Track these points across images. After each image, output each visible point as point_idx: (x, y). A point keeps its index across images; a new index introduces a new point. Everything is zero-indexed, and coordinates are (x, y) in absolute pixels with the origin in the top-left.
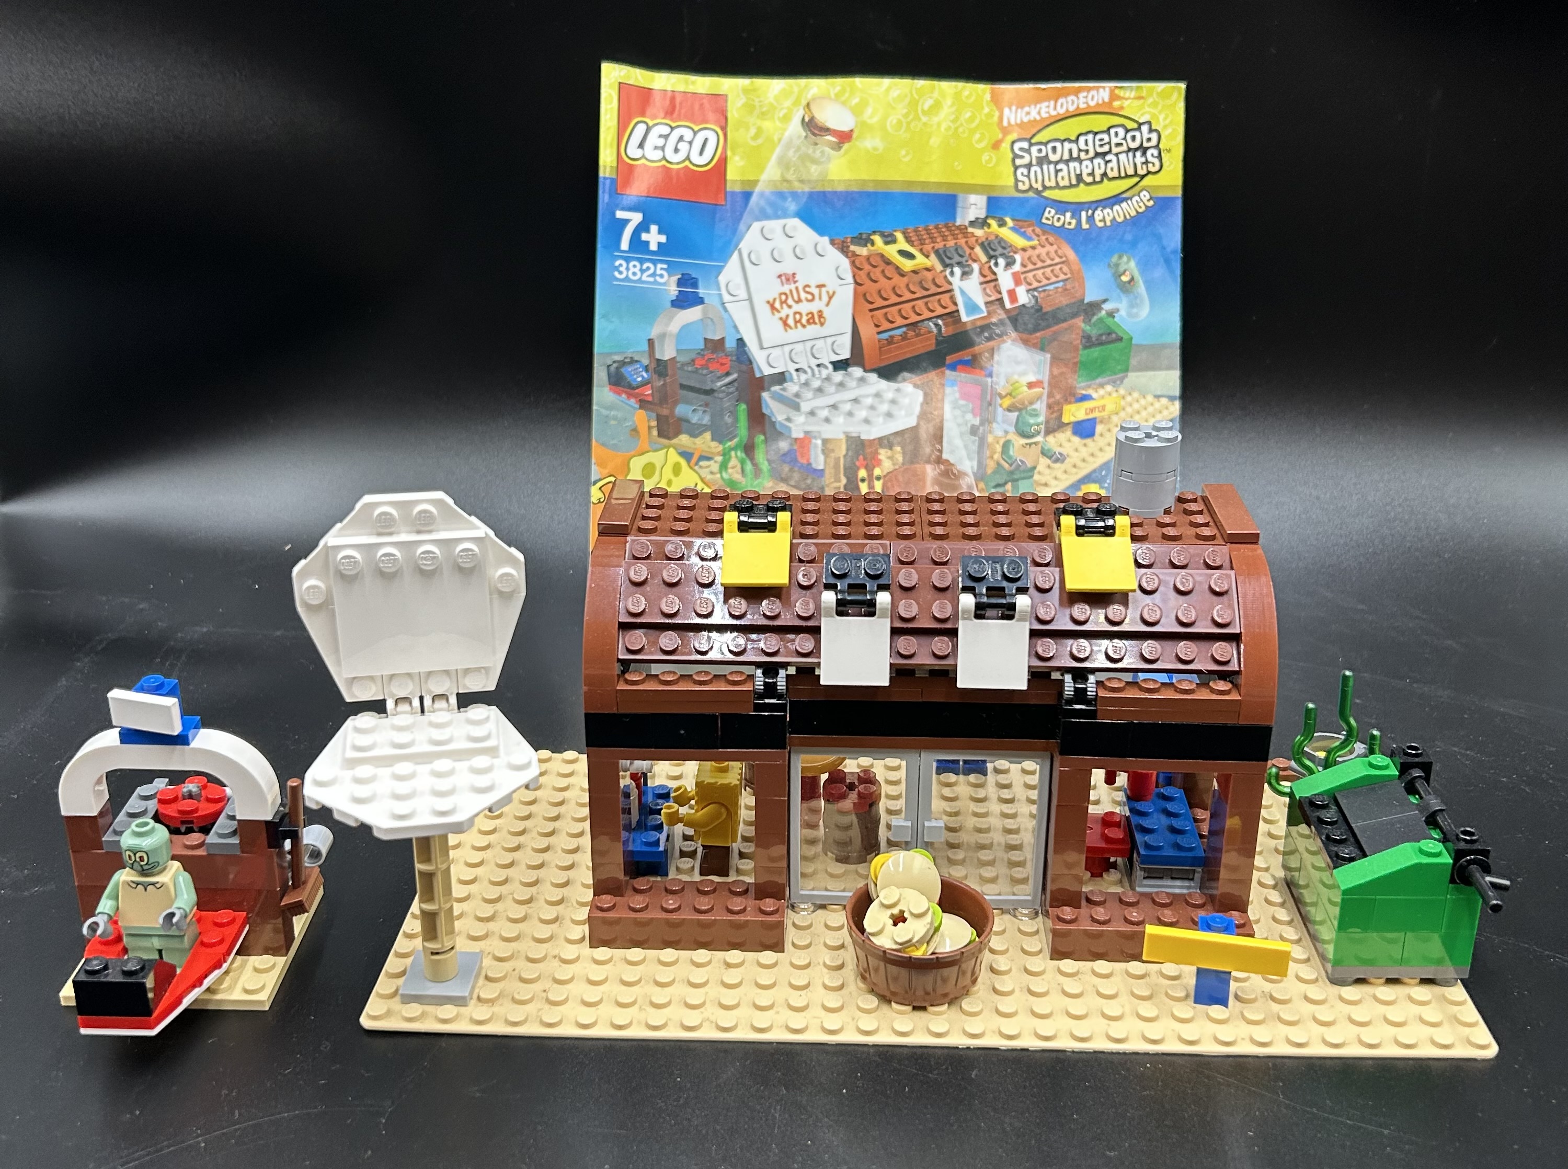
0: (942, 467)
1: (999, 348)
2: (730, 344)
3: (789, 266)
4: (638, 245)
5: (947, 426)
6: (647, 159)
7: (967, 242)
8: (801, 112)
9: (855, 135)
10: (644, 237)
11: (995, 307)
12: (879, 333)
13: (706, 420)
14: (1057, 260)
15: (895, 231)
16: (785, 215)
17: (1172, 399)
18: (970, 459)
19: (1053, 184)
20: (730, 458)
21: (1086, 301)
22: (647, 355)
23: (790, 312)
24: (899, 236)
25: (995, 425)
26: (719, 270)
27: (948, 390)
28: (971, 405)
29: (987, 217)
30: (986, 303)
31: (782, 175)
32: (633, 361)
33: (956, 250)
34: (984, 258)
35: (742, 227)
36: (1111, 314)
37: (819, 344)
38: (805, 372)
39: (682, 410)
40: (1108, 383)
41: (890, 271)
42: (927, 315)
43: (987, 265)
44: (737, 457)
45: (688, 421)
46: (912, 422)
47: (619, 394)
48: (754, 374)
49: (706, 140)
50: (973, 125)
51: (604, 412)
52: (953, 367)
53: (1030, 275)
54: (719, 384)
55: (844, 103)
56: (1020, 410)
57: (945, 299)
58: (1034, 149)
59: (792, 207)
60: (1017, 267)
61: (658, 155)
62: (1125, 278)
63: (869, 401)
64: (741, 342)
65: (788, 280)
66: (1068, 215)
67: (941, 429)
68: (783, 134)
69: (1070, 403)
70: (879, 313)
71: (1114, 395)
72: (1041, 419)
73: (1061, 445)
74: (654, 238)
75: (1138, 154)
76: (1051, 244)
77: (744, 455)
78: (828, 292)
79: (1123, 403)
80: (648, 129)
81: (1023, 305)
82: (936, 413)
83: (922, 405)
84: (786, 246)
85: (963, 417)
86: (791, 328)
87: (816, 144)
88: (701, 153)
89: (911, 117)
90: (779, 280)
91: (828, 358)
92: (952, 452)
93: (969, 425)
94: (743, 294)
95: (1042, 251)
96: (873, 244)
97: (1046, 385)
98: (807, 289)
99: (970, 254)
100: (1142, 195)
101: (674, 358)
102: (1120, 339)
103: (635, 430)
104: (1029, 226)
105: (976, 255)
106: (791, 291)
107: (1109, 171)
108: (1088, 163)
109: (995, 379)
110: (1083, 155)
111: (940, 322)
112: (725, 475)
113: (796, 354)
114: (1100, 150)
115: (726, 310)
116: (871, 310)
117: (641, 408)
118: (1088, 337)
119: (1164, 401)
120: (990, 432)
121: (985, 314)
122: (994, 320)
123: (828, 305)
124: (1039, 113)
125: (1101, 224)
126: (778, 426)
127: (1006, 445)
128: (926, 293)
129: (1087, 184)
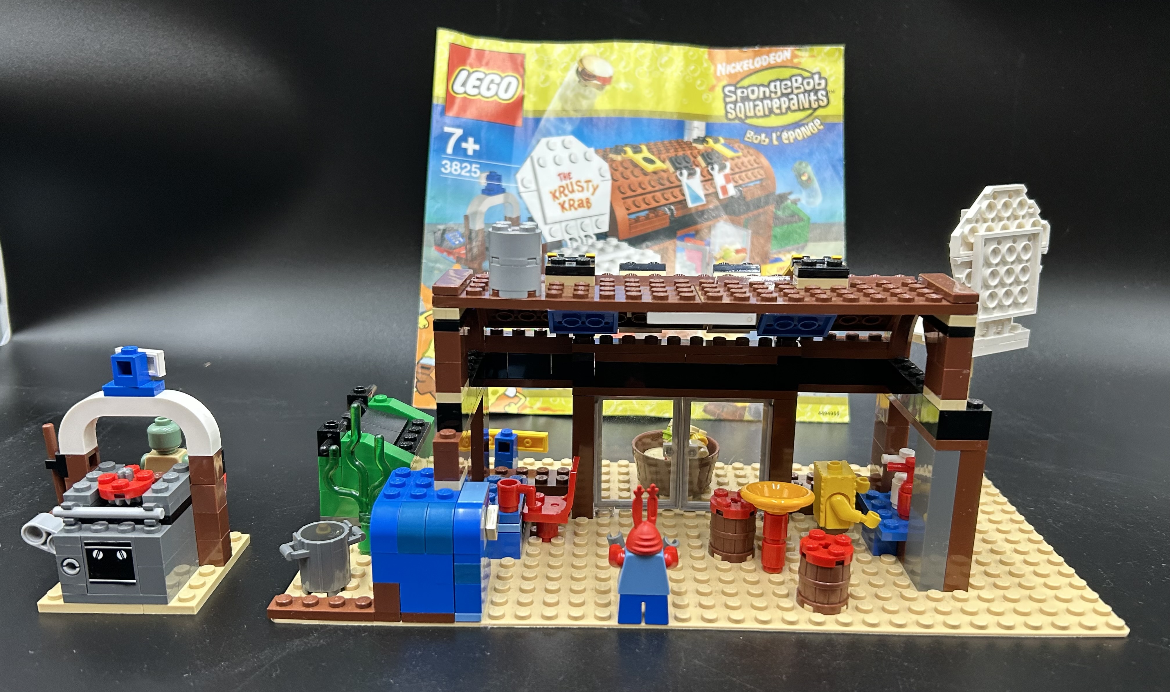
1: (714, 226)
3: (565, 168)
4: (459, 151)
6: (467, 94)
7: (691, 153)
8: (576, 65)
9: (613, 80)
10: (464, 145)
11: (711, 198)
12: (629, 214)
14: (756, 166)
15: (641, 144)
16: (564, 133)
19: (752, 114)
21: (776, 194)
22: (463, 226)
23: (567, 199)
24: (644, 148)
26: (517, 170)
27: (679, 255)
28: (695, 265)
29: (706, 137)
30: (706, 195)
31: (562, 107)
32: (453, 230)
33: (684, 158)
34: (703, 164)
35: (534, 141)
36: (795, 202)
37: (587, 221)
38: (576, 240)
40: (793, 250)
41: (637, 172)
42: (664, 202)
43: (706, 170)
47: (442, 253)
49: (509, 84)
50: (696, 75)
51: (431, 264)
52: (682, 239)
53: (737, 176)
55: (606, 59)
57: (676, 191)
58: (739, 92)
59: (569, 128)
60: (728, 171)
61: (475, 91)
62: (804, 178)
64: (531, 219)
65: (565, 177)
66: (763, 135)
68: (563, 80)
70: (629, 201)
74: (471, 146)
75: (812, 94)
76: (752, 155)
78: (593, 186)
80: (469, 74)
81: (732, 197)
84: (564, 154)
86: (566, 210)
87: (586, 86)
88: (506, 92)
89: (653, 69)
90: (558, 178)
91: (593, 231)
94: (533, 187)
95: (745, 160)
96: (625, 152)
97: (748, 251)
98: (579, 184)
99: (694, 162)
100: (815, 122)
101: (482, 229)
102: (801, 219)
104: (736, 143)
105: (698, 162)
106: (567, 185)
107: (792, 106)
108: (777, 100)
109: (712, 247)
110: (773, 95)
111: (672, 207)
113: (570, 228)
114: (785, 92)
115: (520, 197)
116: (624, 199)
117: (457, 262)
118: (778, 218)
121: (705, 202)
122: (711, 207)
123: (593, 194)
124: (742, 68)
125: (787, 142)
128: (662, 187)
129: (776, 115)
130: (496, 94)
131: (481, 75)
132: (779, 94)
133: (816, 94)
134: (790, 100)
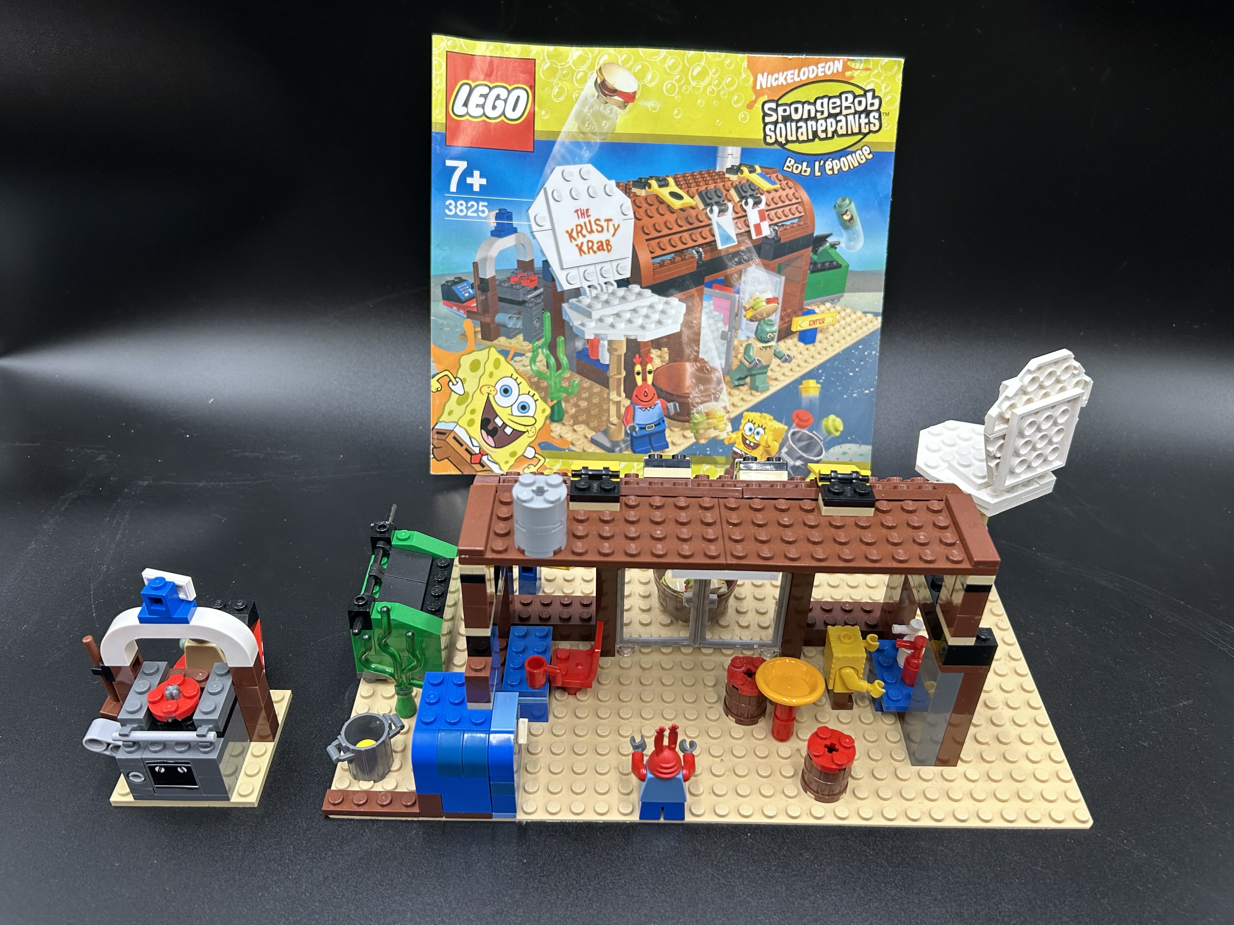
0: (698, 364)
1: (745, 271)
2: (538, 265)
3: (583, 203)
4: (464, 187)
5: (703, 332)
6: (470, 116)
7: (724, 185)
8: (595, 76)
9: (637, 97)
10: (469, 180)
11: (744, 238)
12: (653, 258)
13: (519, 325)
14: (794, 201)
15: (668, 176)
16: (581, 162)
17: (876, 315)
18: (720, 358)
19: (794, 138)
20: (538, 353)
21: (815, 235)
22: (472, 275)
23: (585, 240)
24: (671, 180)
25: (740, 332)
26: (529, 205)
27: (705, 303)
28: (722, 316)
29: (740, 165)
30: (737, 235)
31: (579, 128)
32: (460, 281)
33: (716, 191)
34: (737, 199)
35: (547, 170)
36: (833, 246)
37: (607, 266)
38: (596, 288)
39: (501, 318)
40: (827, 301)
41: (662, 209)
42: (691, 244)
43: (740, 204)
44: (543, 353)
45: (505, 326)
46: (676, 329)
47: (451, 307)
48: (556, 289)
49: (518, 98)
50: (732, 89)
51: (441, 321)
52: (710, 286)
53: (773, 212)
54: (529, 296)
55: (629, 69)
56: (759, 320)
57: (706, 231)
58: (780, 109)
59: (587, 155)
60: (762, 206)
61: (480, 111)
62: (846, 217)
63: (644, 311)
64: (546, 263)
65: (583, 214)
66: (805, 164)
67: (699, 334)
68: (580, 94)
69: (798, 316)
70: (654, 243)
71: (832, 310)
72: (776, 328)
73: (789, 349)
74: (477, 181)
75: (863, 116)
76: (791, 188)
77: (548, 352)
78: (614, 225)
79: (838, 317)
80: (471, 91)
81: (766, 237)
82: (695, 322)
83: (685, 315)
84: (581, 187)
85: (716, 324)
86: (585, 253)
87: (607, 103)
88: (514, 110)
89: (683, 82)
90: (576, 214)
91: (613, 277)
92: (706, 352)
93: (720, 332)
94: (548, 225)
95: (784, 194)
96: (650, 187)
97: (780, 301)
98: (598, 222)
99: (726, 195)
100: (864, 149)
101: (494, 277)
102: (839, 266)
103: (464, 335)
104: (773, 173)
105: (730, 195)
106: (585, 223)
107: (839, 129)
108: (823, 122)
109: (741, 295)
111: (701, 250)
112: (534, 368)
113: (589, 273)
114: (833, 111)
115: (534, 237)
116: (647, 240)
117: (468, 317)
118: (814, 264)
119: (870, 316)
120: (736, 337)
121: (736, 243)
122: (743, 248)
123: (613, 235)
124: (786, 79)
125: (830, 173)
126: (574, 329)
127: (748, 348)
128: (691, 227)
129: (821, 139)
130: (503, 113)
131: (485, 90)
132: (826, 114)
133: (867, 116)
134: (837, 122)
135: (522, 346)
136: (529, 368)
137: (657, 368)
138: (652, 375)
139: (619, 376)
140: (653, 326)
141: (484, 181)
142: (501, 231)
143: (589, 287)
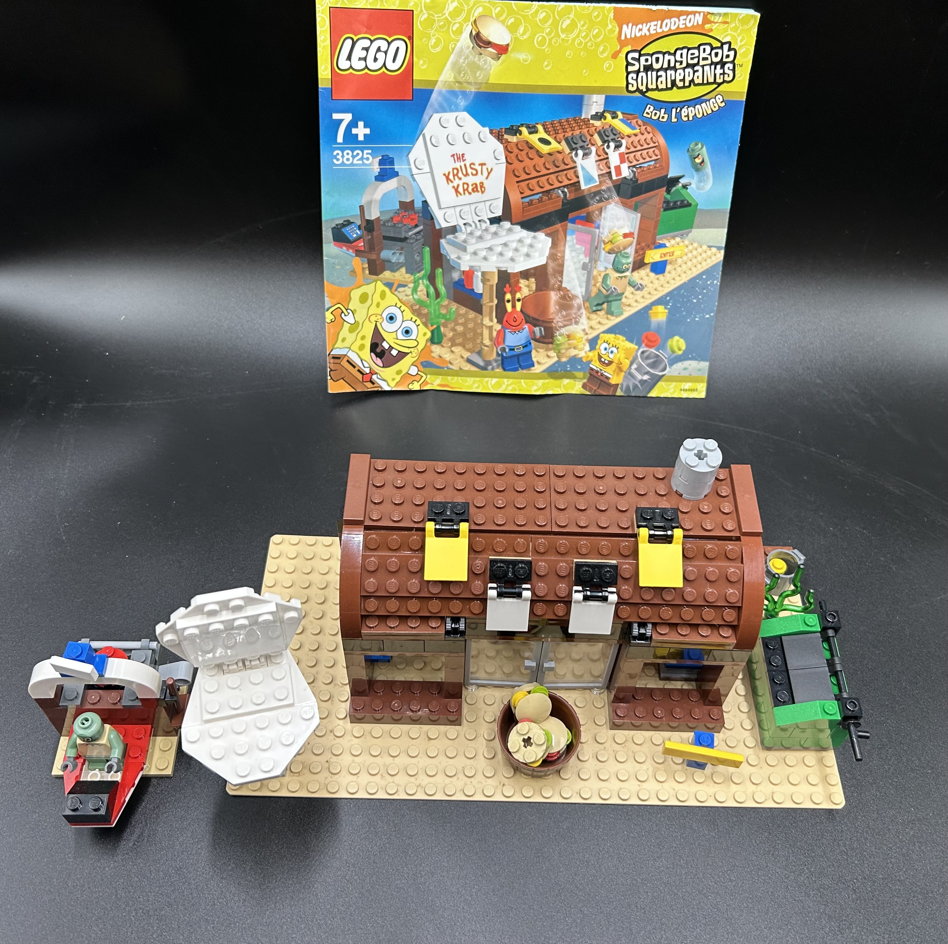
0: (562, 293)
1: (605, 208)
2: (418, 205)
3: (459, 149)
4: (350, 138)
5: (566, 264)
6: (354, 69)
7: (588, 131)
8: (470, 28)
9: (509, 49)
10: (354, 131)
11: (605, 178)
12: (522, 198)
13: (402, 259)
14: (652, 145)
15: (537, 124)
16: (457, 110)
17: (719, 248)
18: (581, 287)
19: (654, 87)
20: (419, 284)
21: (669, 177)
22: (359, 218)
23: (461, 183)
24: (540, 128)
25: (599, 263)
26: (410, 150)
27: (569, 238)
28: (584, 249)
29: (604, 112)
30: (599, 175)
31: (455, 78)
32: (348, 223)
33: (581, 137)
34: (600, 143)
35: (425, 117)
36: (685, 187)
37: (481, 206)
38: (471, 225)
39: (385, 254)
40: (677, 236)
41: (532, 154)
42: (557, 185)
43: (602, 147)
44: (423, 283)
45: (389, 261)
46: (542, 261)
47: (341, 247)
48: (435, 227)
49: (398, 49)
50: (599, 40)
51: (332, 261)
52: (573, 221)
53: (632, 155)
54: (410, 233)
55: (503, 22)
56: (617, 253)
57: (571, 173)
58: (643, 59)
59: (462, 103)
60: (623, 149)
61: (362, 64)
62: (698, 161)
63: (514, 245)
64: (425, 203)
65: (459, 158)
66: (663, 111)
67: (562, 266)
68: (456, 45)
69: (651, 249)
70: (524, 184)
71: (681, 244)
72: (631, 260)
73: (642, 279)
74: (361, 131)
75: (718, 67)
76: (649, 133)
77: (428, 283)
78: (487, 169)
79: (686, 250)
80: (354, 44)
81: (625, 178)
82: (559, 255)
83: (550, 248)
84: (457, 133)
85: (578, 257)
86: (461, 194)
87: (481, 54)
88: (394, 61)
89: (553, 35)
90: (452, 158)
91: (486, 215)
92: (569, 282)
93: (582, 263)
94: (427, 169)
95: (642, 138)
96: (521, 133)
97: (636, 236)
98: (472, 166)
100: (717, 97)
101: (379, 218)
102: (689, 205)
103: (353, 272)
104: (634, 119)
105: (594, 140)
106: (461, 167)
107: (695, 79)
108: (681, 71)
109: (601, 230)
111: (566, 190)
112: (416, 297)
113: (464, 212)
114: (690, 62)
115: (414, 180)
116: (517, 182)
117: (356, 256)
118: (667, 202)
119: (714, 250)
120: (595, 268)
122: (604, 188)
123: (487, 178)
124: (649, 30)
125: (686, 119)
126: (451, 262)
127: (606, 277)
128: (557, 169)
129: (679, 88)
130: (384, 65)
131: (366, 43)
132: (684, 64)
133: (723, 67)
134: (694, 72)
135: (405, 278)
136: (411, 297)
137: (525, 297)
138: (520, 303)
139: (491, 304)
140: (522, 259)
141: (368, 131)
142: (383, 176)
143: (465, 224)
